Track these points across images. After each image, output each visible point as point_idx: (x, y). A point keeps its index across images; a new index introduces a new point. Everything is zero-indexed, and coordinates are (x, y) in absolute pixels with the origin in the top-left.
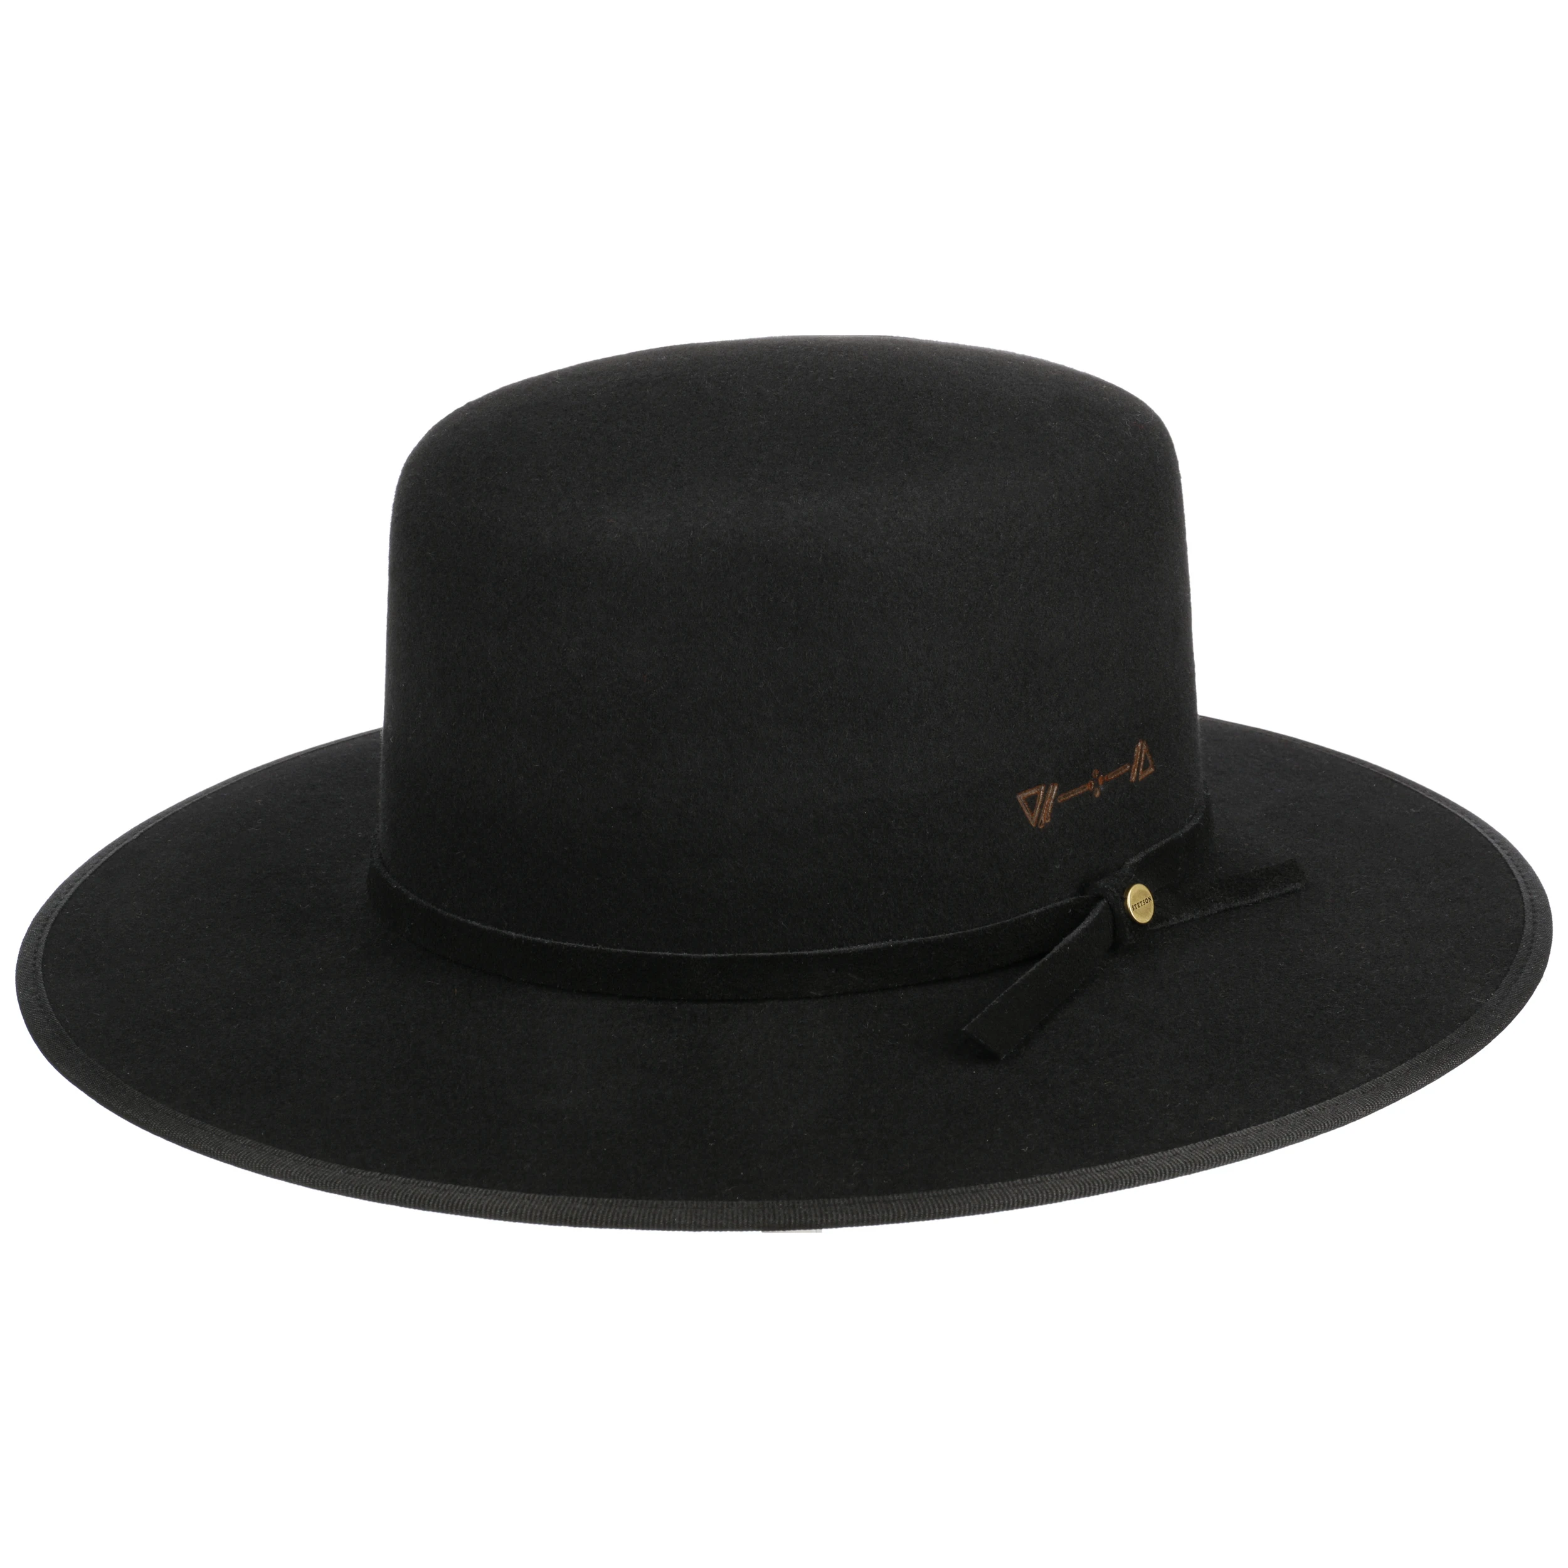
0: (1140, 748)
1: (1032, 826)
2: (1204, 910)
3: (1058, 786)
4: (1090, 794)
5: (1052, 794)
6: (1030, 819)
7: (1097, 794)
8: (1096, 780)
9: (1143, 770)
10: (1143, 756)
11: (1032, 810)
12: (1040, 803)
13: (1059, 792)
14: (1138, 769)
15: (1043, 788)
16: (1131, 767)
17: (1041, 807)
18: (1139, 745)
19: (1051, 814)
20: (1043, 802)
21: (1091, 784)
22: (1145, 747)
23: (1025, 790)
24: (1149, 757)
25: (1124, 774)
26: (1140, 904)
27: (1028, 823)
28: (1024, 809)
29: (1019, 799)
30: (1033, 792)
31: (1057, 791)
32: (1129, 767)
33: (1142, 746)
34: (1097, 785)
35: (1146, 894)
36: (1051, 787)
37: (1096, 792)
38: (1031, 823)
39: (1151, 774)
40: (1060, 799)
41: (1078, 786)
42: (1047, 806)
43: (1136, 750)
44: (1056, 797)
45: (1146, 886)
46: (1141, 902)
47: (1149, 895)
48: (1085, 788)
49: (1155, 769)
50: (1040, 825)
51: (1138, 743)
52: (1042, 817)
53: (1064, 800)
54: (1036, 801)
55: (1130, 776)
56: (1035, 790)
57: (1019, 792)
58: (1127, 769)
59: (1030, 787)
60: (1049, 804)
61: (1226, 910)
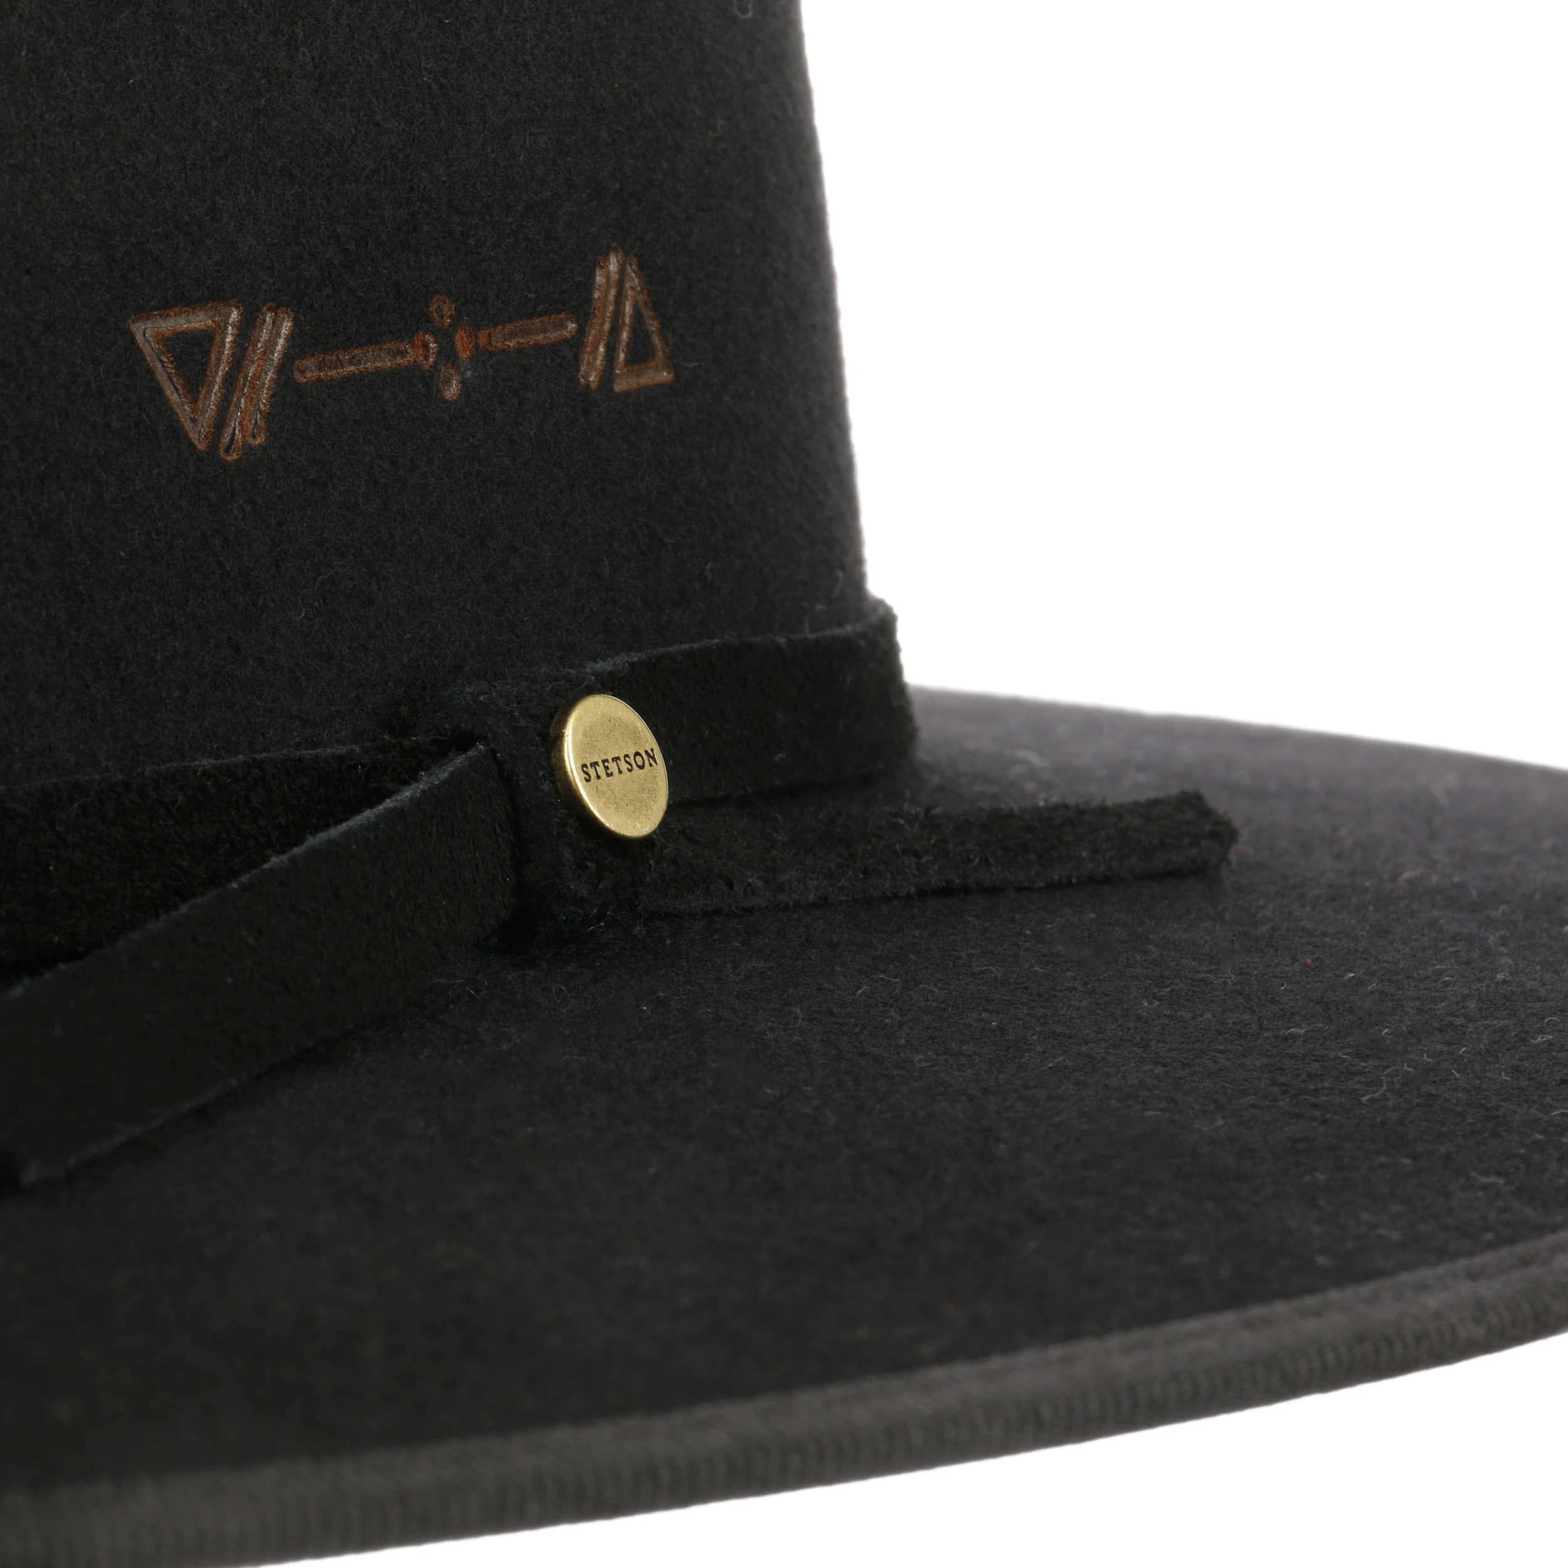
0: (614, 277)
1: (192, 445)
2: (865, 872)
3: (295, 321)
4: (429, 381)
5: (270, 345)
6: (188, 425)
7: (452, 391)
8: (446, 337)
9: (629, 362)
10: (628, 309)
11: (194, 384)
12: (223, 368)
13: (298, 346)
14: (611, 350)
15: (234, 315)
16: (581, 332)
17: (230, 382)
18: (613, 265)
19: (268, 417)
20: (238, 363)
21: (425, 346)
22: (633, 281)
23: (165, 307)
24: (653, 326)
25: (555, 348)
26: (613, 767)
27: (177, 433)
28: (162, 377)
29: (139, 338)
30: (198, 321)
31: (291, 337)
32: (572, 326)
33: (622, 271)
34: (448, 354)
35: (635, 737)
36: (268, 319)
37: (447, 381)
38: (193, 436)
39: (658, 385)
40: (303, 372)
41: (373, 339)
42: (253, 387)
43: (599, 279)
44: (288, 359)
45: (638, 709)
46: (616, 759)
47: (649, 742)
48: (403, 354)
49: (677, 376)
50: (227, 450)
51: (606, 260)
52: (234, 423)
53: (319, 380)
54: (207, 353)
55: (577, 360)
56: (202, 315)
57: (143, 312)
58: (566, 334)
59: (185, 301)
60: (257, 377)
61: (946, 891)
